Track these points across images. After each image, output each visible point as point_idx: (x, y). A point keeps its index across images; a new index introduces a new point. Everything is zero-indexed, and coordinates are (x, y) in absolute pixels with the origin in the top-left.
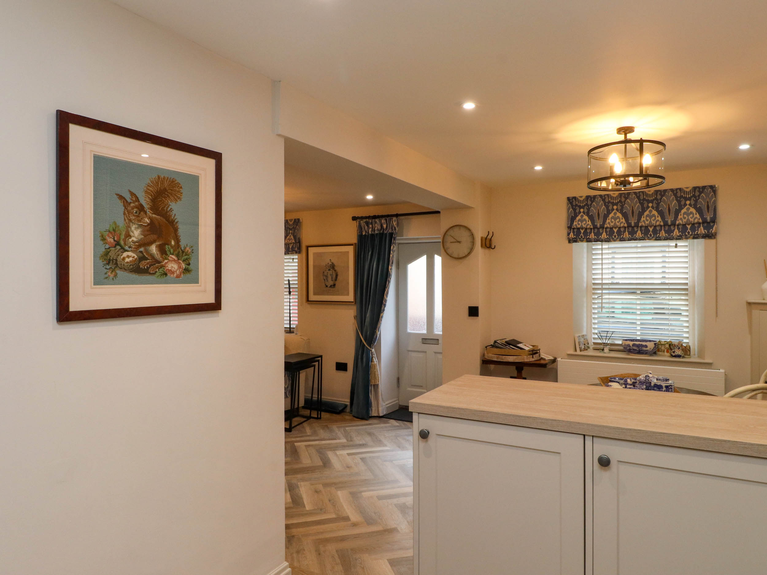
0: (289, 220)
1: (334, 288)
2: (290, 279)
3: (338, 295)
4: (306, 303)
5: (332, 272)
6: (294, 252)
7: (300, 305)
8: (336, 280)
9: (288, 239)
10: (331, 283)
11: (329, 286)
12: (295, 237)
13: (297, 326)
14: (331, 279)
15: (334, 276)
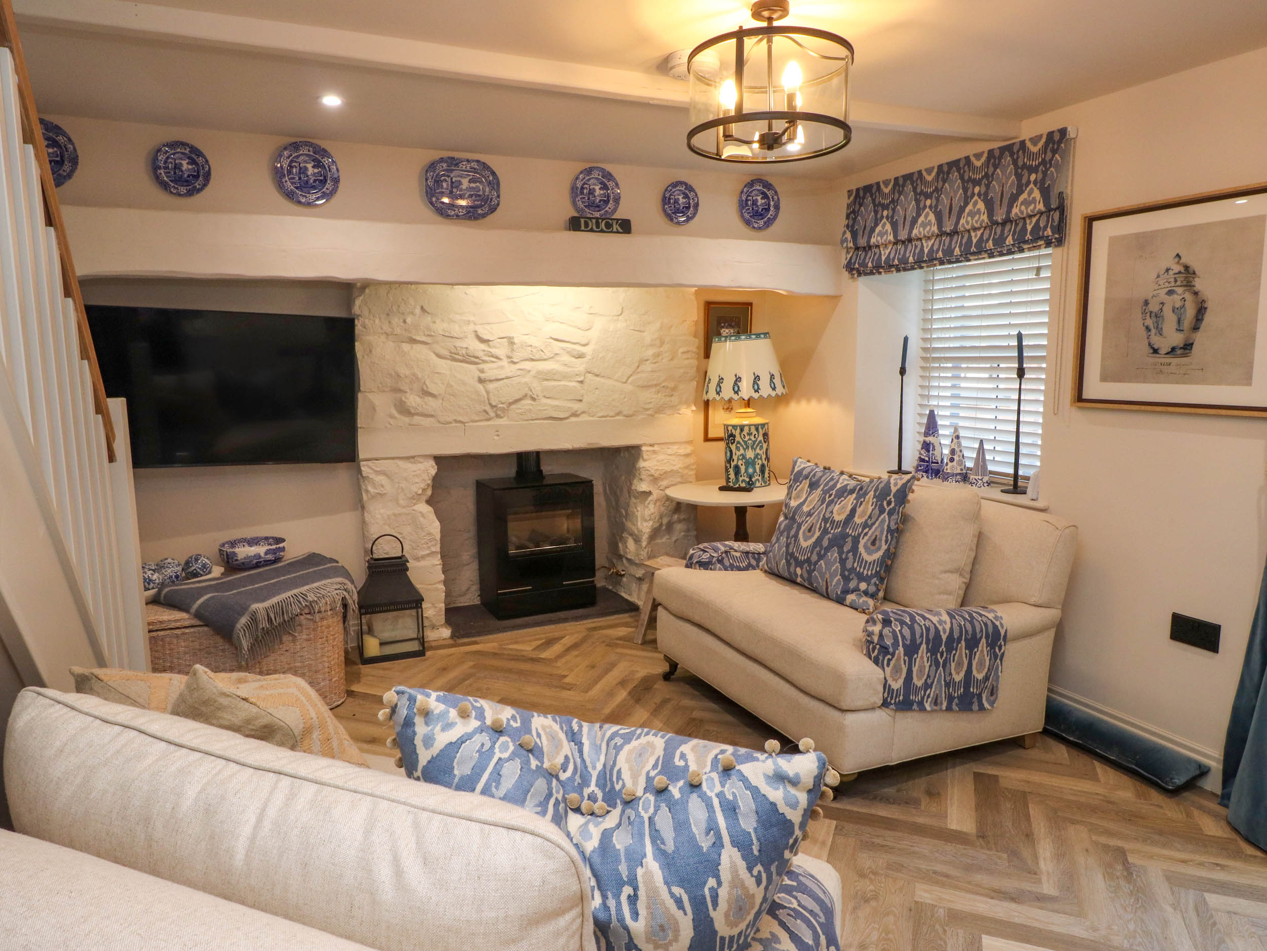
0: (1031, 139)
1: (1184, 355)
2: (1023, 333)
3: (1203, 381)
4: (1071, 405)
5: (1184, 299)
6: (1041, 242)
7: (1052, 410)
8: (1196, 328)
9: (1022, 204)
10: (1173, 338)
11: (1163, 351)
12: (1045, 193)
13: (1037, 476)
14: (1174, 325)
15: (1190, 312)
